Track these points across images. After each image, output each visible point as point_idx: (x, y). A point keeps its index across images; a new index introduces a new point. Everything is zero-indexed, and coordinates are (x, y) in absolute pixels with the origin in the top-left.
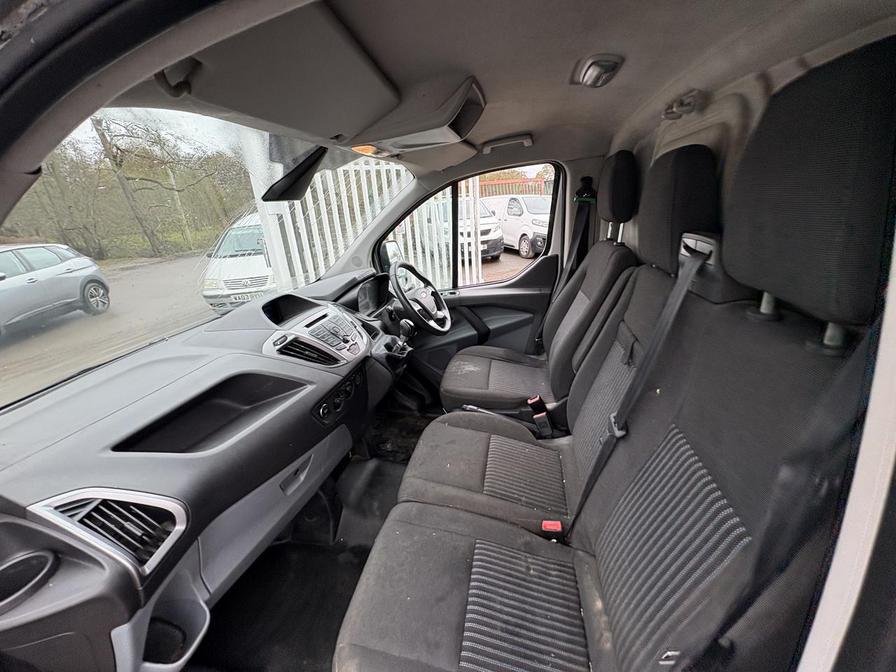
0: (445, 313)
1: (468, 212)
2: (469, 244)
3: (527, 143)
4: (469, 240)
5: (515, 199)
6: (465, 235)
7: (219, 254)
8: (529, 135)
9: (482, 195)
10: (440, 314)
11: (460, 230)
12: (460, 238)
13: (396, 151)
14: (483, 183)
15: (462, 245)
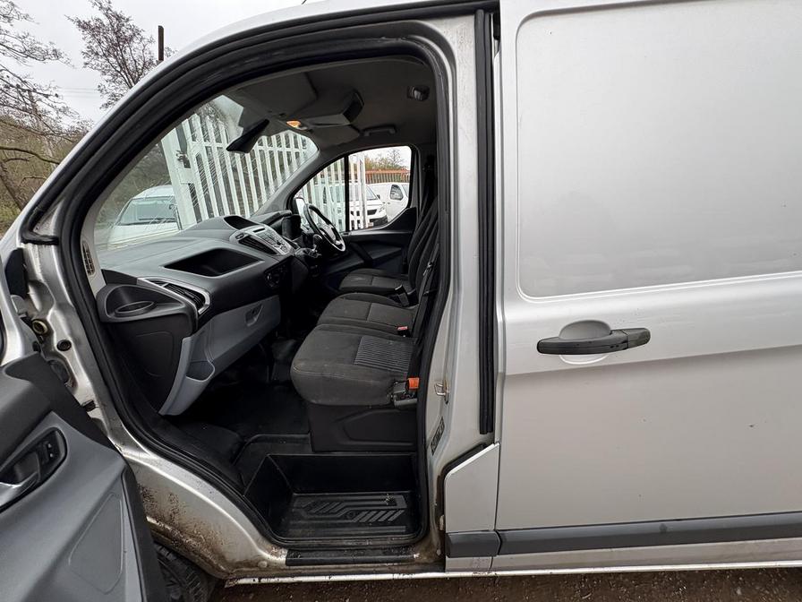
0: (342, 242)
1: (357, 196)
2: (359, 222)
3: (392, 131)
4: (358, 218)
5: (396, 186)
6: (355, 213)
7: (122, 222)
8: (393, 126)
9: (368, 182)
10: (338, 243)
11: (351, 209)
12: (351, 216)
13: (311, 127)
14: (368, 172)
15: (353, 222)
